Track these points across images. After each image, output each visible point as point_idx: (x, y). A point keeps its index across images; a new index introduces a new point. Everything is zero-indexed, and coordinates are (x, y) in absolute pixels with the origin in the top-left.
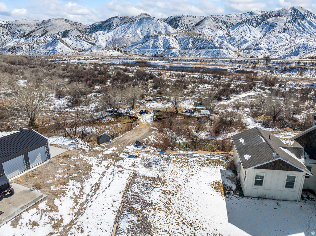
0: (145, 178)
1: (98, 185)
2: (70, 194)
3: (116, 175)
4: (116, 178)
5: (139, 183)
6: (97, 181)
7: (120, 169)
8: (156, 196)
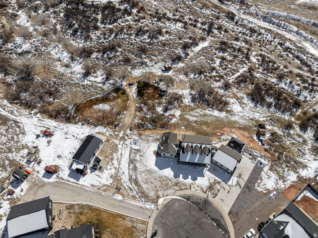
0: (135, 150)
1: (121, 154)
2: (115, 158)
3: (126, 149)
4: (126, 150)
5: (133, 152)
6: (121, 152)
7: (127, 146)
8: (138, 157)
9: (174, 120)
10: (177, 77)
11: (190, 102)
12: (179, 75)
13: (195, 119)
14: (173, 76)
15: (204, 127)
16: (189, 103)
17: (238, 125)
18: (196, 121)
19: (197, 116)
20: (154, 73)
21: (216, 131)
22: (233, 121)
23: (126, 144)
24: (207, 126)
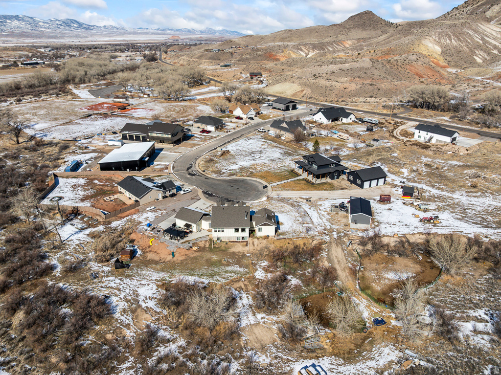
9: (265, 263)
10: (276, 357)
11: (238, 299)
12: (271, 365)
13: (229, 268)
14: (285, 357)
15: (215, 258)
16: (240, 295)
17: (158, 267)
18: (228, 265)
19: (226, 272)
20: (342, 361)
21: (197, 254)
22: (165, 271)
23: (321, 226)
24: (210, 260)
